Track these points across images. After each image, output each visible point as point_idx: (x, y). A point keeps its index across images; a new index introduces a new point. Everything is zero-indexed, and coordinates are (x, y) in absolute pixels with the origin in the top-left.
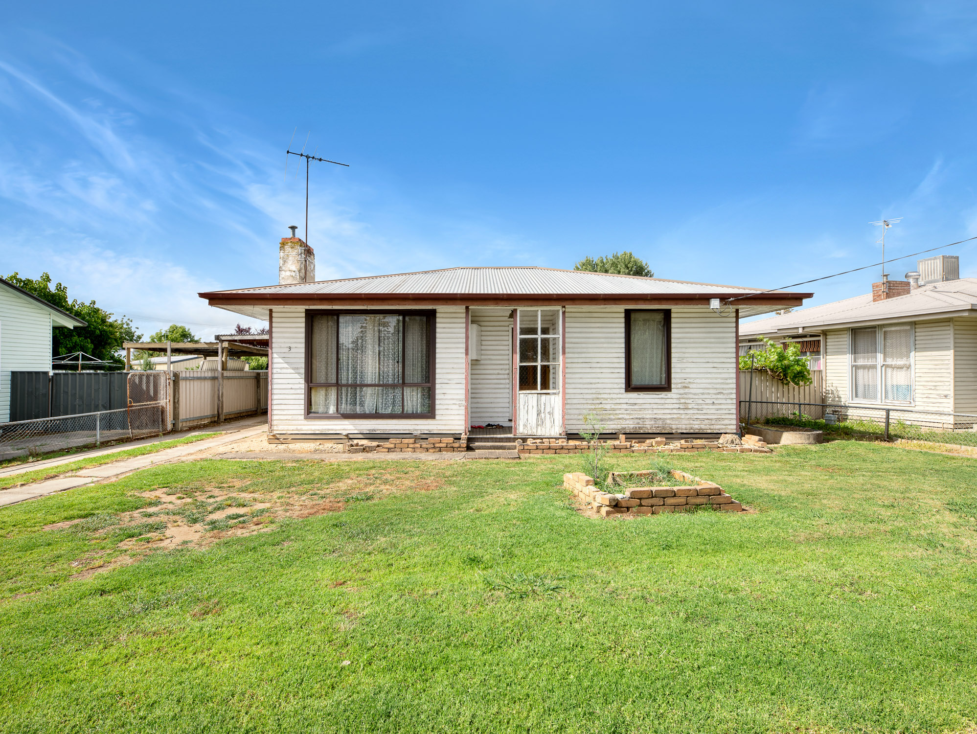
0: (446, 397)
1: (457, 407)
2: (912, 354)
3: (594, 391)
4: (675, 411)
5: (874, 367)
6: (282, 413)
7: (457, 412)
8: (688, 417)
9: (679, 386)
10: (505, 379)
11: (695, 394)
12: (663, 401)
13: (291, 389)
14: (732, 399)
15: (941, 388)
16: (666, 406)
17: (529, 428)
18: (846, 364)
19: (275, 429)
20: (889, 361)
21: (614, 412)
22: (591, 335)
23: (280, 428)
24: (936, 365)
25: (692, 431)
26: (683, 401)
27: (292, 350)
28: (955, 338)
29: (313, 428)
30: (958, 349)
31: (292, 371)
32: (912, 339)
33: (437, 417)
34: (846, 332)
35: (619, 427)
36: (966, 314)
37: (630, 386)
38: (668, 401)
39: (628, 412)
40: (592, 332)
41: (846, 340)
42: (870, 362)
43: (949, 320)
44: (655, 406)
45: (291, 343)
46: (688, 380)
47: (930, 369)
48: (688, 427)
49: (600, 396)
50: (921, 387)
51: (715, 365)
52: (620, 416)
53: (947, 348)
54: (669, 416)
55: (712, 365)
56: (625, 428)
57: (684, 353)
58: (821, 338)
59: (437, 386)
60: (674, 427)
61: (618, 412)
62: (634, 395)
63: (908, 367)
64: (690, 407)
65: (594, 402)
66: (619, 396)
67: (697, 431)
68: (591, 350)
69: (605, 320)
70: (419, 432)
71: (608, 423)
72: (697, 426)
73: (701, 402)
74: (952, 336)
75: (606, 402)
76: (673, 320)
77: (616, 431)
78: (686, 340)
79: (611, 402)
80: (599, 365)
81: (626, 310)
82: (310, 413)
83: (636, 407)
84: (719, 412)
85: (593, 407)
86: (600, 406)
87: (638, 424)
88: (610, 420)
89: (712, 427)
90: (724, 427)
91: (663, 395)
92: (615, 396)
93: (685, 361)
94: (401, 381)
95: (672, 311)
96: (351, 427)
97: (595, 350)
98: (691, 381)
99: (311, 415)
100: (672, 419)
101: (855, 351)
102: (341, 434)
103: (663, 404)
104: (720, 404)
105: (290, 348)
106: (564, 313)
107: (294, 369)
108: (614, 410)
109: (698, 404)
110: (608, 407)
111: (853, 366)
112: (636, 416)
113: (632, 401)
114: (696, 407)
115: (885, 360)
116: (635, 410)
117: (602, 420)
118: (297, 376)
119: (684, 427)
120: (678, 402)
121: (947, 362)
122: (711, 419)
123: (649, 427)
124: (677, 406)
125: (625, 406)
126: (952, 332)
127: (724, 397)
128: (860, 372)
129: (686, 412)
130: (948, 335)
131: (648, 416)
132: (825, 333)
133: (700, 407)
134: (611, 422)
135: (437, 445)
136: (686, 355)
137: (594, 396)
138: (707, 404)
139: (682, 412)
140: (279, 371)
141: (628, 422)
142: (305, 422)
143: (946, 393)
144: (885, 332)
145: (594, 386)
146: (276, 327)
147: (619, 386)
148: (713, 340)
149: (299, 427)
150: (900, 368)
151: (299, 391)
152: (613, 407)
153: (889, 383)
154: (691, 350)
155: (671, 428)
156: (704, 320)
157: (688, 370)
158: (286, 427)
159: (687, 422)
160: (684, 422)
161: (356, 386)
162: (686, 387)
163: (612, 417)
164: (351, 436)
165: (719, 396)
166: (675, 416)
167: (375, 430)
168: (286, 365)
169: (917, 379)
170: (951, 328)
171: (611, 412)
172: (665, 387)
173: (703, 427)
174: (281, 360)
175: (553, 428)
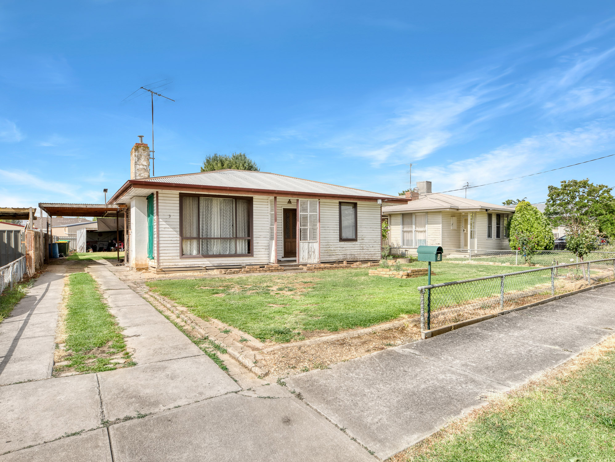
0: (259, 244)
1: (264, 250)
2: (427, 226)
3: (326, 241)
4: (359, 251)
5: (411, 232)
6: (166, 255)
7: (264, 253)
8: (363, 253)
9: (360, 239)
10: (280, 235)
11: (366, 243)
12: (354, 246)
13: (171, 240)
14: (379, 245)
15: (437, 240)
16: (355, 248)
17: (304, 260)
18: (399, 230)
19: (161, 265)
20: (418, 229)
21: (335, 251)
22: (325, 214)
23: (165, 264)
24: (435, 230)
25: (365, 260)
26: (361, 246)
27: (171, 217)
28: (442, 220)
29: (185, 263)
30: (443, 224)
31: (172, 230)
32: (427, 219)
33: (254, 256)
34: (399, 215)
35: (337, 258)
36: (448, 210)
37: (341, 239)
38: (356, 246)
39: (340, 251)
40: (325, 212)
41: (400, 219)
42: (409, 230)
43: (440, 212)
44: (351, 248)
45: (171, 213)
46: (363, 236)
47: (433, 232)
48: (364, 258)
49: (329, 244)
50: (430, 240)
51: (374, 229)
52: (337, 253)
53: (439, 224)
54: (356, 253)
55: (372, 229)
56: (339, 259)
57: (362, 223)
58: (388, 217)
59: (254, 239)
60: (358, 258)
61: (336, 251)
62: (343, 243)
63: (425, 231)
64: (364, 248)
65: (327, 247)
66: (337, 244)
67: (367, 260)
68: (325, 221)
69: (331, 206)
70: (245, 264)
71: (332, 257)
72: (367, 257)
73: (368, 246)
74: (441, 219)
75: (331, 246)
76: (358, 208)
77: (336, 261)
78: (363, 217)
79: (334, 246)
80: (329, 229)
81: (339, 202)
82: (183, 255)
83: (344, 249)
84: (375, 251)
85: (326, 249)
86: (329, 249)
87: (344, 257)
88: (333, 255)
89: (372, 258)
90: (376, 257)
91: (354, 243)
92: (335, 244)
93: (362, 227)
94: (235, 236)
95: (358, 203)
96: (208, 263)
97: (327, 221)
98: (365, 236)
99: (184, 256)
100: (357, 254)
101: (403, 224)
102: (201, 267)
103: (354, 247)
104: (375, 247)
105: (170, 216)
106: (319, 202)
107: (172, 228)
108: (335, 250)
109: (367, 247)
110: (332, 249)
111: (403, 231)
112: (344, 253)
113: (342, 246)
114: (366, 248)
115: (416, 229)
116: (343, 250)
117: (330, 255)
118: (175, 233)
119: (362, 258)
120: (360, 246)
121: (439, 229)
122: (372, 254)
123: (348, 258)
124: (359, 248)
125: (339, 249)
126: (441, 217)
127: (377, 244)
128: (405, 234)
129: (363, 251)
130: (439, 218)
131: (348, 253)
132: (390, 215)
133: (368, 248)
134: (334, 256)
135: (271, 269)
136: (363, 224)
137: (327, 244)
138: (370, 247)
139: (361, 251)
140: (163, 229)
141: (340, 256)
142: (180, 260)
143: (439, 242)
144: (416, 216)
145: (326, 239)
146: (160, 203)
147: (337, 239)
148: (372, 218)
149: (176, 264)
150: (421, 232)
151: (176, 242)
152: (334, 249)
153: (417, 239)
154: (365, 222)
155: (357, 259)
156: (369, 208)
157: (363, 231)
158: (168, 264)
159: (363, 256)
160: (362, 255)
161: (208, 239)
162: (363, 239)
163: (334, 254)
164: (207, 268)
165: (375, 243)
166: (359, 253)
167: (221, 264)
168: (168, 226)
169: (429, 237)
170: (441, 215)
171: (334, 251)
172: (355, 240)
173: (369, 257)
174: (164, 223)
175: (315, 260)
